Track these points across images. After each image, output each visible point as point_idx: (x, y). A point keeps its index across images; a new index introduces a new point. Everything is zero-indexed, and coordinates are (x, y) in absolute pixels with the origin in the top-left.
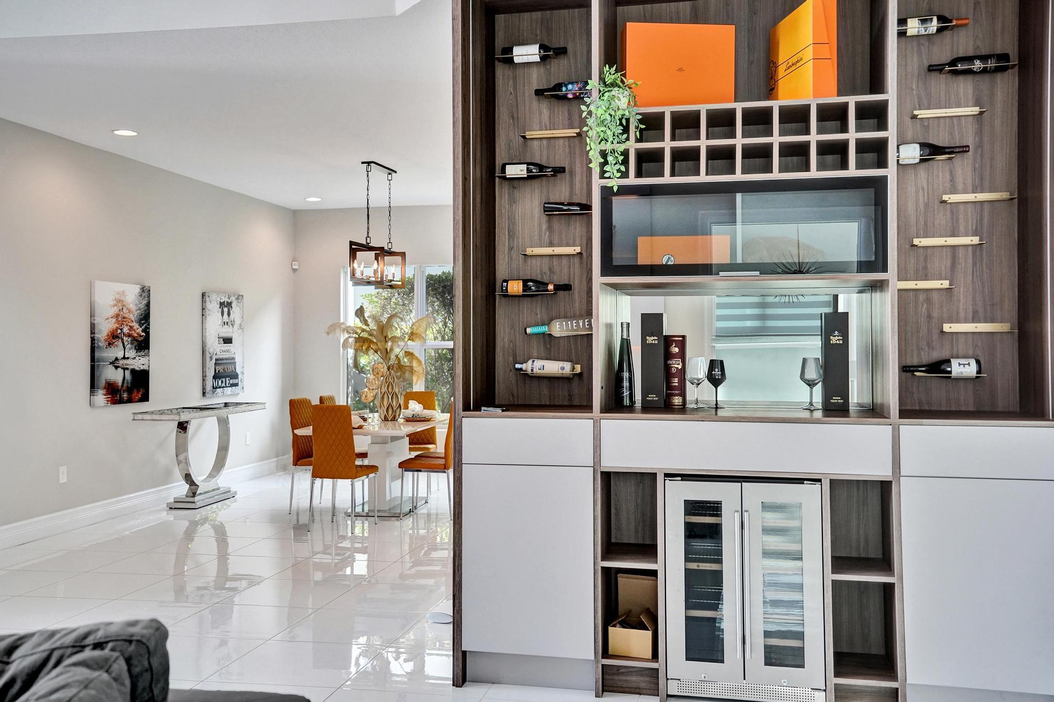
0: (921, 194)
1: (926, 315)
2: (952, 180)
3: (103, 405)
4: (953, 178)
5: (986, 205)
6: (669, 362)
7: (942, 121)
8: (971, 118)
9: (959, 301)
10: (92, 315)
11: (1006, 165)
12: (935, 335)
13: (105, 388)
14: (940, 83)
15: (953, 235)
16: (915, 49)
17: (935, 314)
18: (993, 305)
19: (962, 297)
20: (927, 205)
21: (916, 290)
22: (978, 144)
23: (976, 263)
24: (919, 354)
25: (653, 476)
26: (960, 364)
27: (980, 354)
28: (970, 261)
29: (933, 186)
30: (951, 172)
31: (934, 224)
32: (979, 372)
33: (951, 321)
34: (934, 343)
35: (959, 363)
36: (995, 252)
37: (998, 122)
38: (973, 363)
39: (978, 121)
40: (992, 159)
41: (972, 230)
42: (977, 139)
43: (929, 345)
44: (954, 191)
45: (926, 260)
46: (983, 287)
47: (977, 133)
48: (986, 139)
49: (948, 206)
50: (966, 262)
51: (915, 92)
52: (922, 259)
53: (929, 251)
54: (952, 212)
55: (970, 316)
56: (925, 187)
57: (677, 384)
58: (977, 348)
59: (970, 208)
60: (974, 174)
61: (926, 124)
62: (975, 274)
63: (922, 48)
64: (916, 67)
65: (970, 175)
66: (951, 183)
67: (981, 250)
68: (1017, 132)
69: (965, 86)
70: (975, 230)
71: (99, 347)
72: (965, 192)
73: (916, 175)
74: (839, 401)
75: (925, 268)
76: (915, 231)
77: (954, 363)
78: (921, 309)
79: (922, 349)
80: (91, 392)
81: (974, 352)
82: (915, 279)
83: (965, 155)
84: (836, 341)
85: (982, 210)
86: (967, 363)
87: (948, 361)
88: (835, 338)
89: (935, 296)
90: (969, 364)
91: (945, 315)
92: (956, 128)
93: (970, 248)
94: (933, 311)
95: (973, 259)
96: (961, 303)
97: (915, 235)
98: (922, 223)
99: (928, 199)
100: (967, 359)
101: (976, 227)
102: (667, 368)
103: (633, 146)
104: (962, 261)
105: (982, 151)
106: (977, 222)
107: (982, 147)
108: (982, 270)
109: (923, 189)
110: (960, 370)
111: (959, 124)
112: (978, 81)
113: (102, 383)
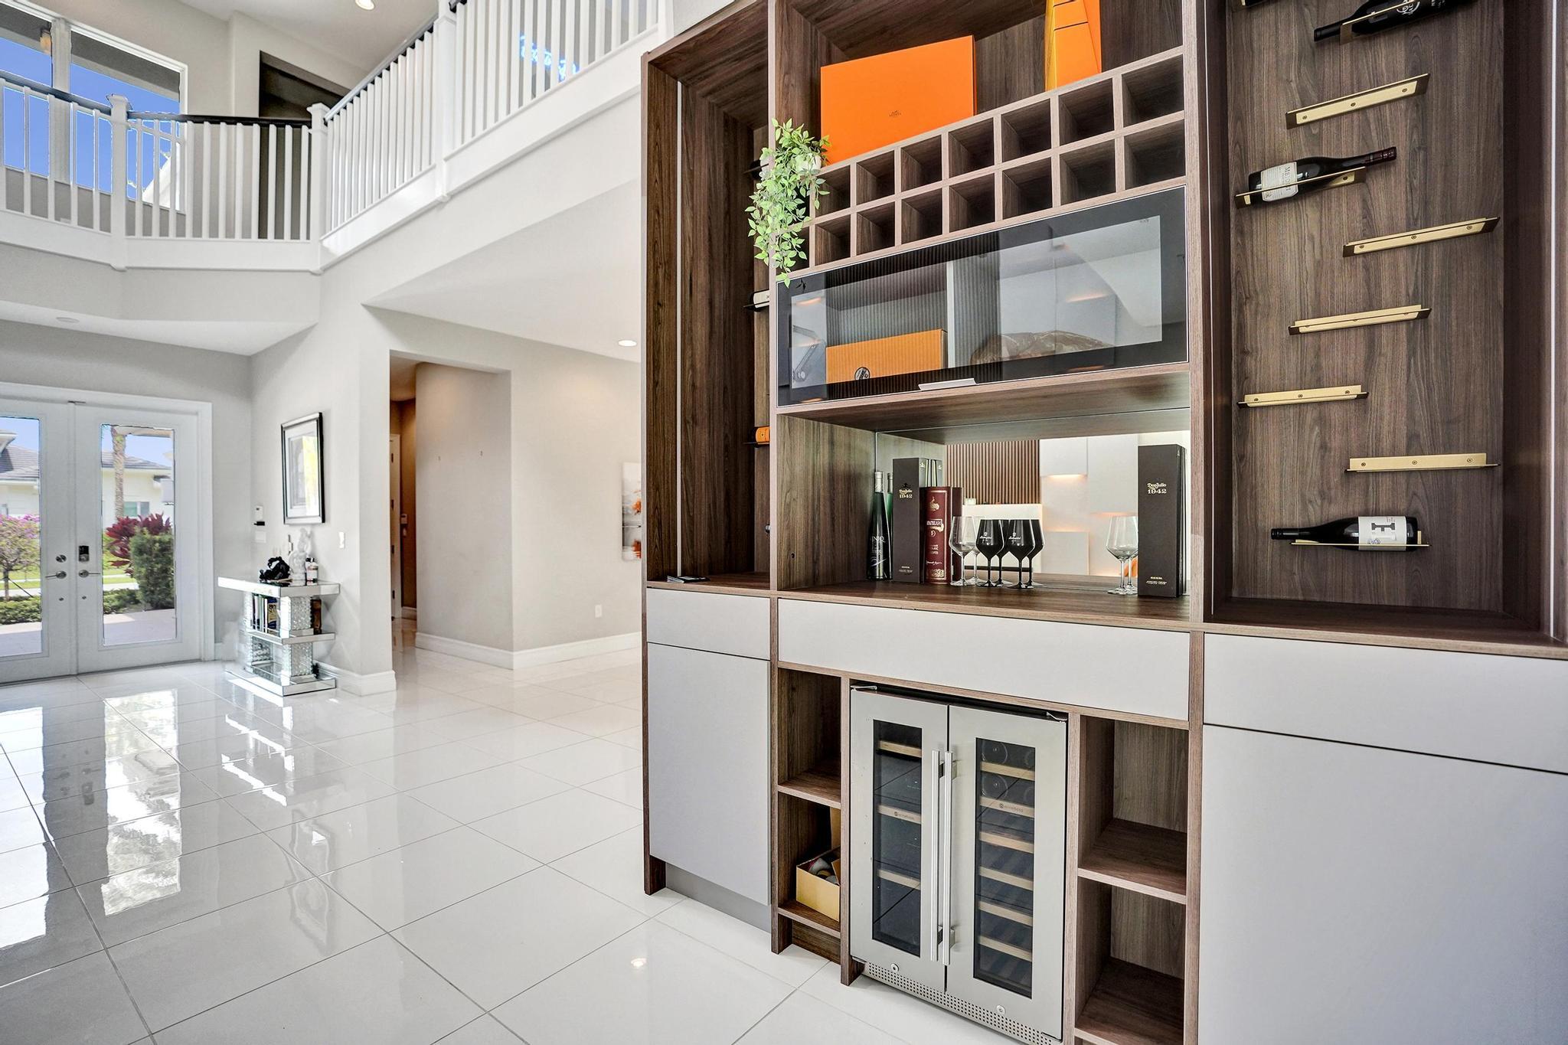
0: (1308, 247)
1: (1318, 444)
2: (1367, 214)
3: (632, 558)
4: (1368, 211)
5: (1435, 248)
6: (929, 523)
7: (1345, 121)
8: (1403, 105)
9: (1382, 419)
10: (623, 489)
11: (1478, 171)
12: (1335, 479)
13: (634, 546)
14: (1342, 60)
15: (1371, 308)
16: (1293, 16)
17: (1336, 442)
18: (1449, 422)
19: (1386, 410)
20: (1319, 264)
21: (1300, 404)
22: (1417, 145)
23: (1415, 353)
24: (1305, 508)
25: (836, 681)
26: (1374, 526)
27: (1421, 508)
28: (1403, 349)
29: (1330, 231)
30: (1364, 201)
31: (1332, 293)
32: (1412, 540)
33: (1364, 454)
34: (1333, 492)
35: (1373, 524)
36: (1454, 328)
37: (1459, 100)
38: (1401, 523)
39: (1417, 106)
40: (1447, 165)
41: (1408, 295)
42: (1415, 137)
43: (1323, 495)
44: (1370, 232)
45: (1317, 355)
46: (1429, 389)
47: (1416, 126)
48: (1435, 134)
49: (1360, 260)
50: (1394, 353)
51: (1293, 85)
52: (1311, 355)
53: (1324, 338)
54: (1366, 268)
55: (1403, 442)
56: (1316, 234)
57: (937, 553)
58: (1415, 497)
59: (1402, 256)
60: (1409, 198)
61: (1315, 131)
62: (1412, 370)
63: (1306, 10)
64: (1295, 42)
65: (1404, 201)
66: (1365, 220)
67: (1426, 328)
68: (1502, 108)
69: (1390, 52)
70: (1414, 294)
71: (628, 514)
72: (1392, 230)
73: (1299, 217)
74: (1161, 583)
75: (1317, 367)
76: (1298, 309)
77: (1364, 523)
78: (1310, 436)
79: (1310, 502)
80: (623, 548)
81: (1410, 504)
82: (1299, 387)
83: (1392, 169)
84: (1157, 490)
85: (1426, 259)
86: (1390, 524)
87: (1353, 522)
88: (1155, 485)
89: (1336, 414)
90: (1392, 526)
91: (1354, 445)
92: (1373, 127)
93: (1404, 327)
94: (1330, 438)
95: (1409, 341)
96: (1385, 422)
97: (1299, 313)
98: (1311, 294)
99: (1322, 254)
100: (1390, 518)
101: (1416, 287)
102: (925, 531)
103: (812, 222)
104: (1387, 350)
105: (1426, 156)
106: (1416, 281)
107: (1425, 150)
108: (1428, 361)
109: (1312, 238)
110: (1374, 537)
111: (1380, 121)
112: (1417, 36)
113: (632, 542)
